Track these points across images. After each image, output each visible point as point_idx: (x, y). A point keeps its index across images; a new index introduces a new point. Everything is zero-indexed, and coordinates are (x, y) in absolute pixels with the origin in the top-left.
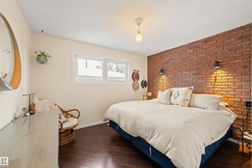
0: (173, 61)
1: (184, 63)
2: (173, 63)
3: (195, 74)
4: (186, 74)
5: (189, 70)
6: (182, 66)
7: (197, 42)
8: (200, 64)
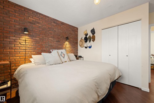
0: (40, 25)
1: (50, 31)
2: (39, 27)
3: (57, 41)
4: (51, 40)
5: (53, 38)
6: (49, 33)
7: (58, 21)
8: (59, 36)
